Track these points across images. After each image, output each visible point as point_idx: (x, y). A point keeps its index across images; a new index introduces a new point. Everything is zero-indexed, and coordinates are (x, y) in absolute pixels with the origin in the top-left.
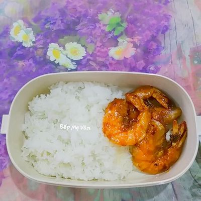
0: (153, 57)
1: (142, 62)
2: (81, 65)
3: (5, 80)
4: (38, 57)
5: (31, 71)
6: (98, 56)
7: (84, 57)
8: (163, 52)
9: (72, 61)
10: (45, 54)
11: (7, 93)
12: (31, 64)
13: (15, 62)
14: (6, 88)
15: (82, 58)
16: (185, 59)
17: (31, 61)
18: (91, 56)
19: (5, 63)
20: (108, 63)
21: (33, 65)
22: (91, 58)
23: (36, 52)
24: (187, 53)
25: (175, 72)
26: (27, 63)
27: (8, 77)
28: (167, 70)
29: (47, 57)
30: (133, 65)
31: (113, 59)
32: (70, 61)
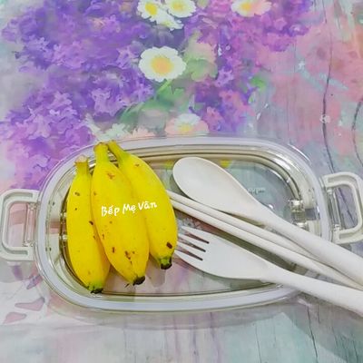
0: (298, 15)
1: (282, 19)
2: (189, 23)
3: (74, 44)
4: (123, 13)
5: (114, 32)
6: (216, 11)
7: (194, 14)
8: (312, 8)
9: (176, 18)
10: (135, 9)
11: (78, 61)
12: (113, 23)
13: (89, 20)
14: (77, 55)
15: (191, 15)
16: (346, 17)
17: (113, 19)
18: (205, 11)
19: (73, 21)
20: (230, 20)
21: (117, 23)
22: (205, 14)
23: (120, 6)
24: (348, 9)
25: (331, 34)
26: (107, 21)
27: (78, 40)
28: (319, 31)
29: (138, 14)
30: (269, 25)
31: (238, 15)
32: (172, 19)
